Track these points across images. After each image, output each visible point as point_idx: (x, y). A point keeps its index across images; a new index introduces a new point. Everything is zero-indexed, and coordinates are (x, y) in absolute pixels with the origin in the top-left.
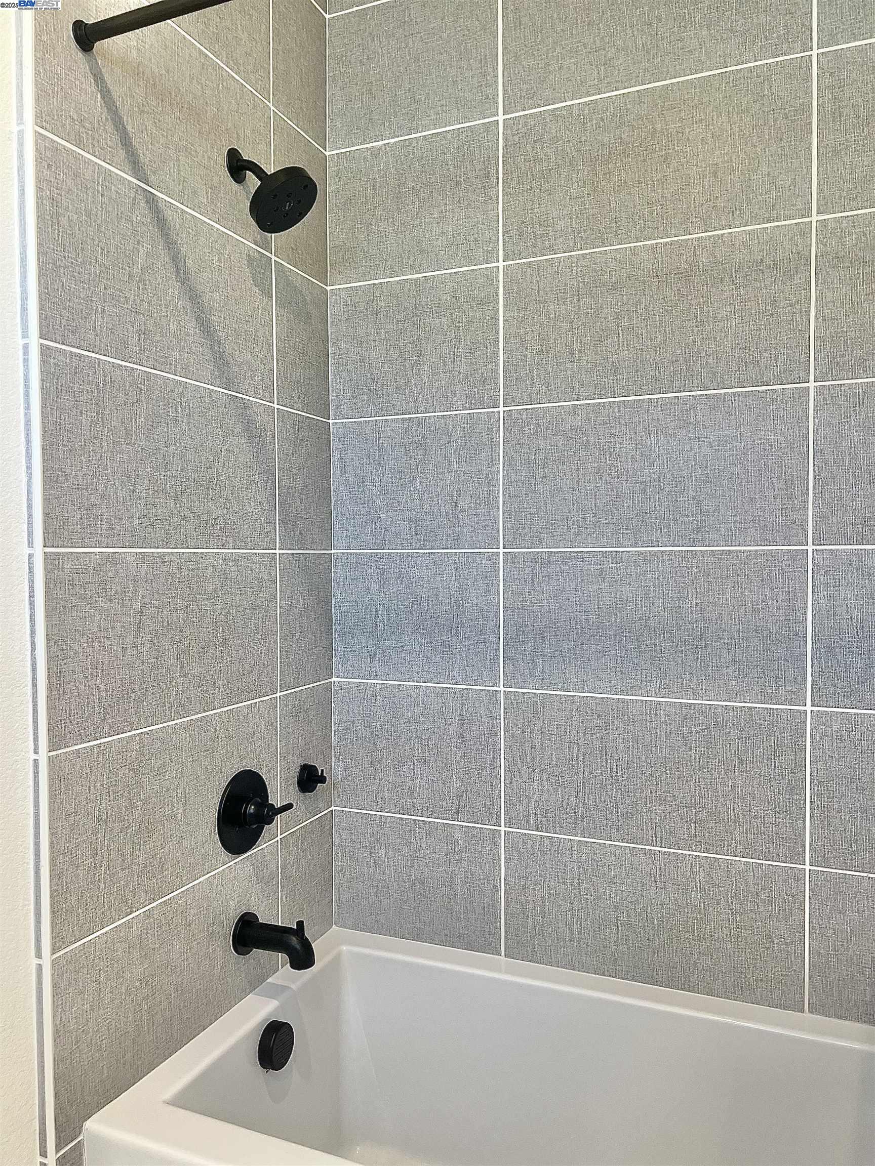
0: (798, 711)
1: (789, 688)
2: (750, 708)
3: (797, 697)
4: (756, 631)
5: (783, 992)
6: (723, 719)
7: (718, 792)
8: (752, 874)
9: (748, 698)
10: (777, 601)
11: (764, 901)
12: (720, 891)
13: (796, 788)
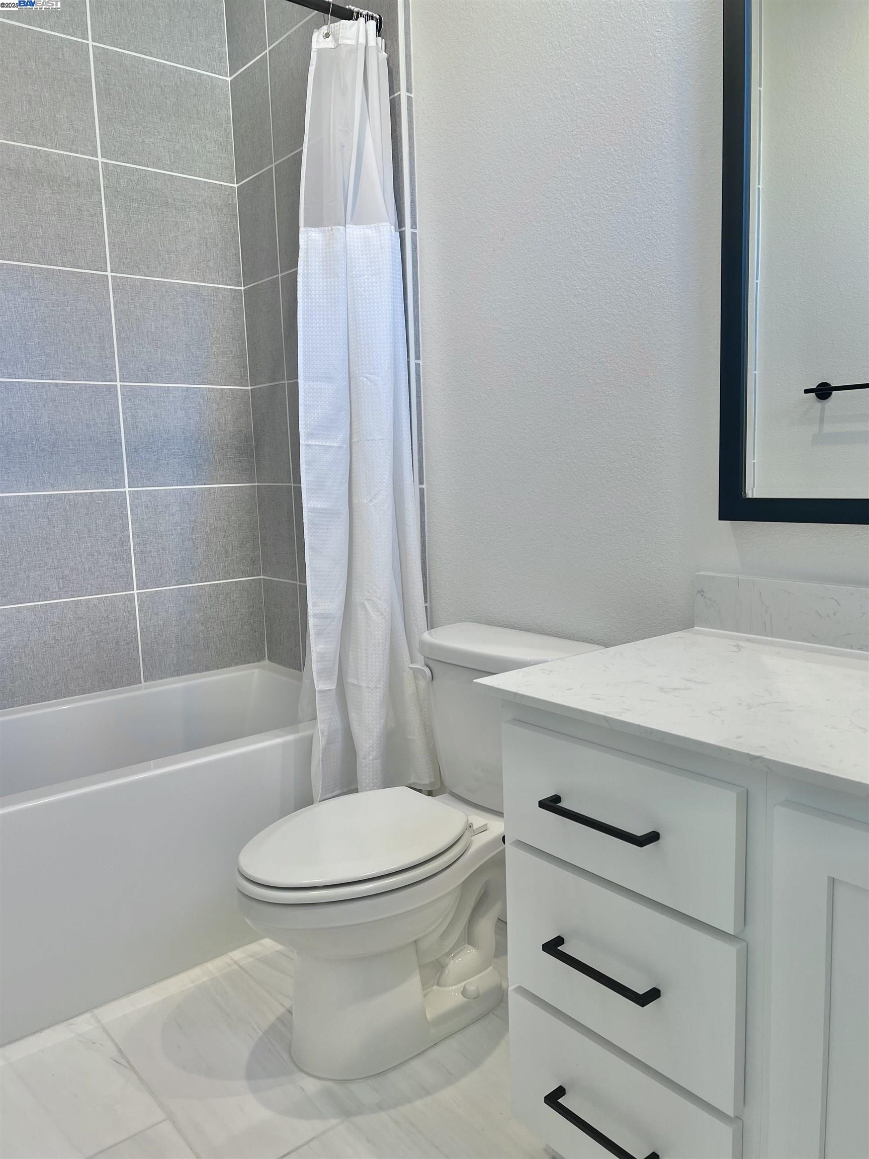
0: (121, 492)
1: (114, 477)
2: (91, 493)
3: (119, 483)
4: (90, 440)
5: (129, 674)
6: (75, 503)
7: (76, 554)
8: (103, 604)
9: (89, 486)
10: (102, 419)
11: (112, 621)
12: (83, 622)
13: (124, 542)
